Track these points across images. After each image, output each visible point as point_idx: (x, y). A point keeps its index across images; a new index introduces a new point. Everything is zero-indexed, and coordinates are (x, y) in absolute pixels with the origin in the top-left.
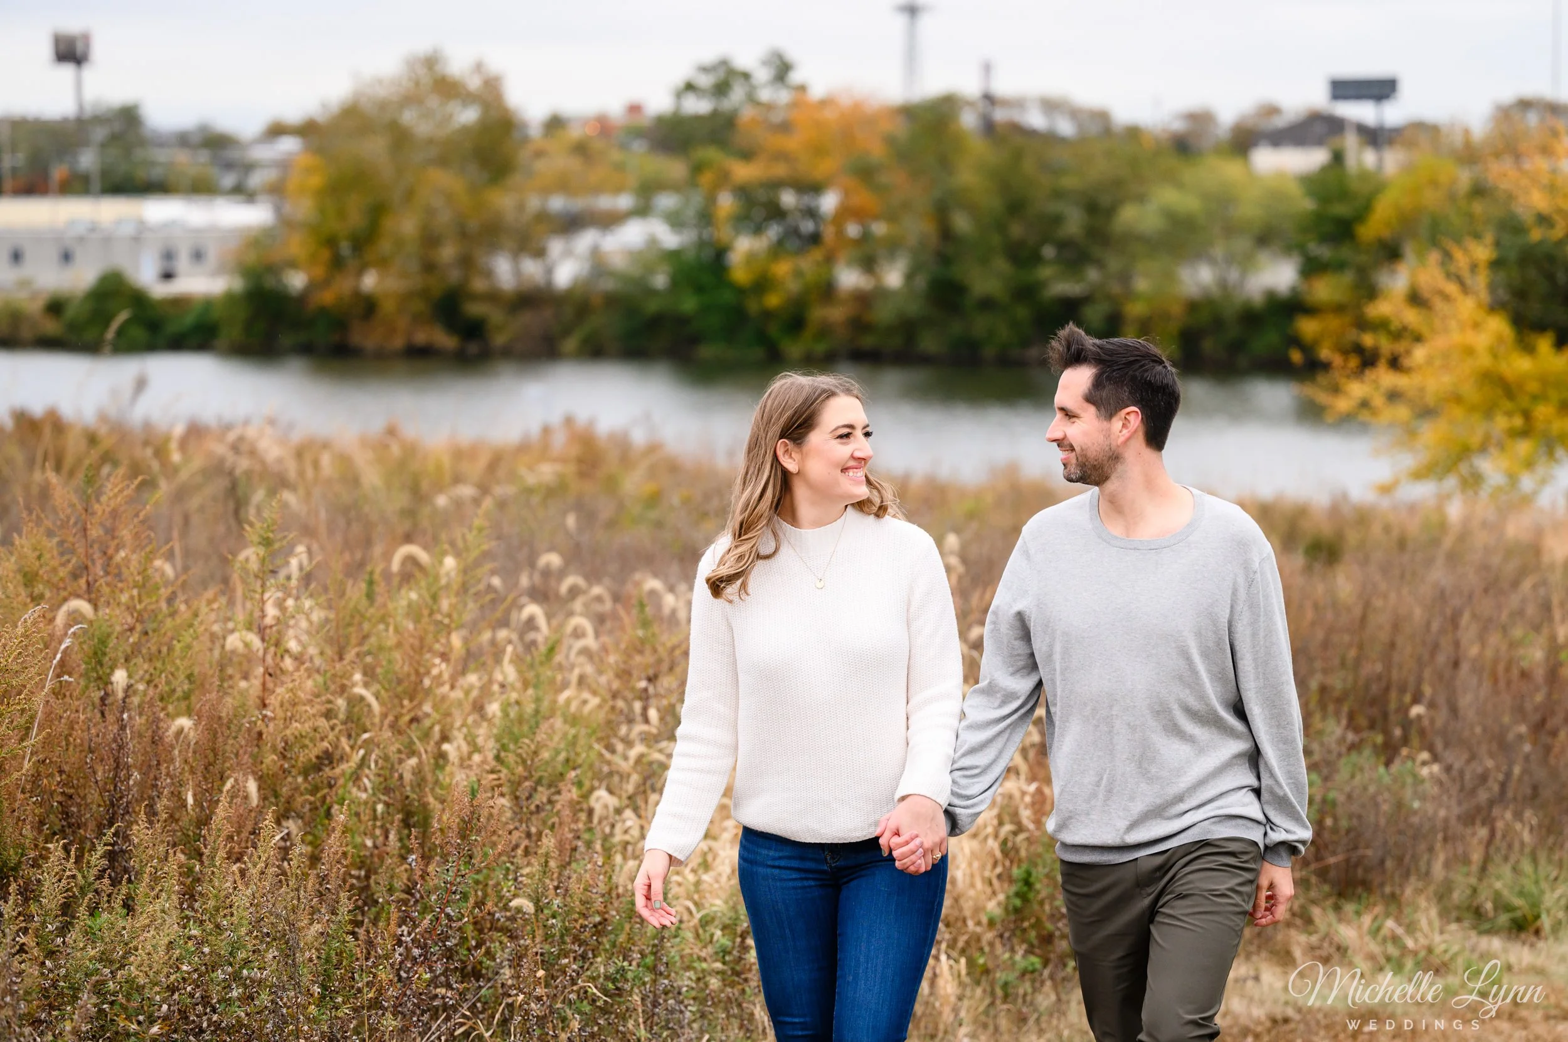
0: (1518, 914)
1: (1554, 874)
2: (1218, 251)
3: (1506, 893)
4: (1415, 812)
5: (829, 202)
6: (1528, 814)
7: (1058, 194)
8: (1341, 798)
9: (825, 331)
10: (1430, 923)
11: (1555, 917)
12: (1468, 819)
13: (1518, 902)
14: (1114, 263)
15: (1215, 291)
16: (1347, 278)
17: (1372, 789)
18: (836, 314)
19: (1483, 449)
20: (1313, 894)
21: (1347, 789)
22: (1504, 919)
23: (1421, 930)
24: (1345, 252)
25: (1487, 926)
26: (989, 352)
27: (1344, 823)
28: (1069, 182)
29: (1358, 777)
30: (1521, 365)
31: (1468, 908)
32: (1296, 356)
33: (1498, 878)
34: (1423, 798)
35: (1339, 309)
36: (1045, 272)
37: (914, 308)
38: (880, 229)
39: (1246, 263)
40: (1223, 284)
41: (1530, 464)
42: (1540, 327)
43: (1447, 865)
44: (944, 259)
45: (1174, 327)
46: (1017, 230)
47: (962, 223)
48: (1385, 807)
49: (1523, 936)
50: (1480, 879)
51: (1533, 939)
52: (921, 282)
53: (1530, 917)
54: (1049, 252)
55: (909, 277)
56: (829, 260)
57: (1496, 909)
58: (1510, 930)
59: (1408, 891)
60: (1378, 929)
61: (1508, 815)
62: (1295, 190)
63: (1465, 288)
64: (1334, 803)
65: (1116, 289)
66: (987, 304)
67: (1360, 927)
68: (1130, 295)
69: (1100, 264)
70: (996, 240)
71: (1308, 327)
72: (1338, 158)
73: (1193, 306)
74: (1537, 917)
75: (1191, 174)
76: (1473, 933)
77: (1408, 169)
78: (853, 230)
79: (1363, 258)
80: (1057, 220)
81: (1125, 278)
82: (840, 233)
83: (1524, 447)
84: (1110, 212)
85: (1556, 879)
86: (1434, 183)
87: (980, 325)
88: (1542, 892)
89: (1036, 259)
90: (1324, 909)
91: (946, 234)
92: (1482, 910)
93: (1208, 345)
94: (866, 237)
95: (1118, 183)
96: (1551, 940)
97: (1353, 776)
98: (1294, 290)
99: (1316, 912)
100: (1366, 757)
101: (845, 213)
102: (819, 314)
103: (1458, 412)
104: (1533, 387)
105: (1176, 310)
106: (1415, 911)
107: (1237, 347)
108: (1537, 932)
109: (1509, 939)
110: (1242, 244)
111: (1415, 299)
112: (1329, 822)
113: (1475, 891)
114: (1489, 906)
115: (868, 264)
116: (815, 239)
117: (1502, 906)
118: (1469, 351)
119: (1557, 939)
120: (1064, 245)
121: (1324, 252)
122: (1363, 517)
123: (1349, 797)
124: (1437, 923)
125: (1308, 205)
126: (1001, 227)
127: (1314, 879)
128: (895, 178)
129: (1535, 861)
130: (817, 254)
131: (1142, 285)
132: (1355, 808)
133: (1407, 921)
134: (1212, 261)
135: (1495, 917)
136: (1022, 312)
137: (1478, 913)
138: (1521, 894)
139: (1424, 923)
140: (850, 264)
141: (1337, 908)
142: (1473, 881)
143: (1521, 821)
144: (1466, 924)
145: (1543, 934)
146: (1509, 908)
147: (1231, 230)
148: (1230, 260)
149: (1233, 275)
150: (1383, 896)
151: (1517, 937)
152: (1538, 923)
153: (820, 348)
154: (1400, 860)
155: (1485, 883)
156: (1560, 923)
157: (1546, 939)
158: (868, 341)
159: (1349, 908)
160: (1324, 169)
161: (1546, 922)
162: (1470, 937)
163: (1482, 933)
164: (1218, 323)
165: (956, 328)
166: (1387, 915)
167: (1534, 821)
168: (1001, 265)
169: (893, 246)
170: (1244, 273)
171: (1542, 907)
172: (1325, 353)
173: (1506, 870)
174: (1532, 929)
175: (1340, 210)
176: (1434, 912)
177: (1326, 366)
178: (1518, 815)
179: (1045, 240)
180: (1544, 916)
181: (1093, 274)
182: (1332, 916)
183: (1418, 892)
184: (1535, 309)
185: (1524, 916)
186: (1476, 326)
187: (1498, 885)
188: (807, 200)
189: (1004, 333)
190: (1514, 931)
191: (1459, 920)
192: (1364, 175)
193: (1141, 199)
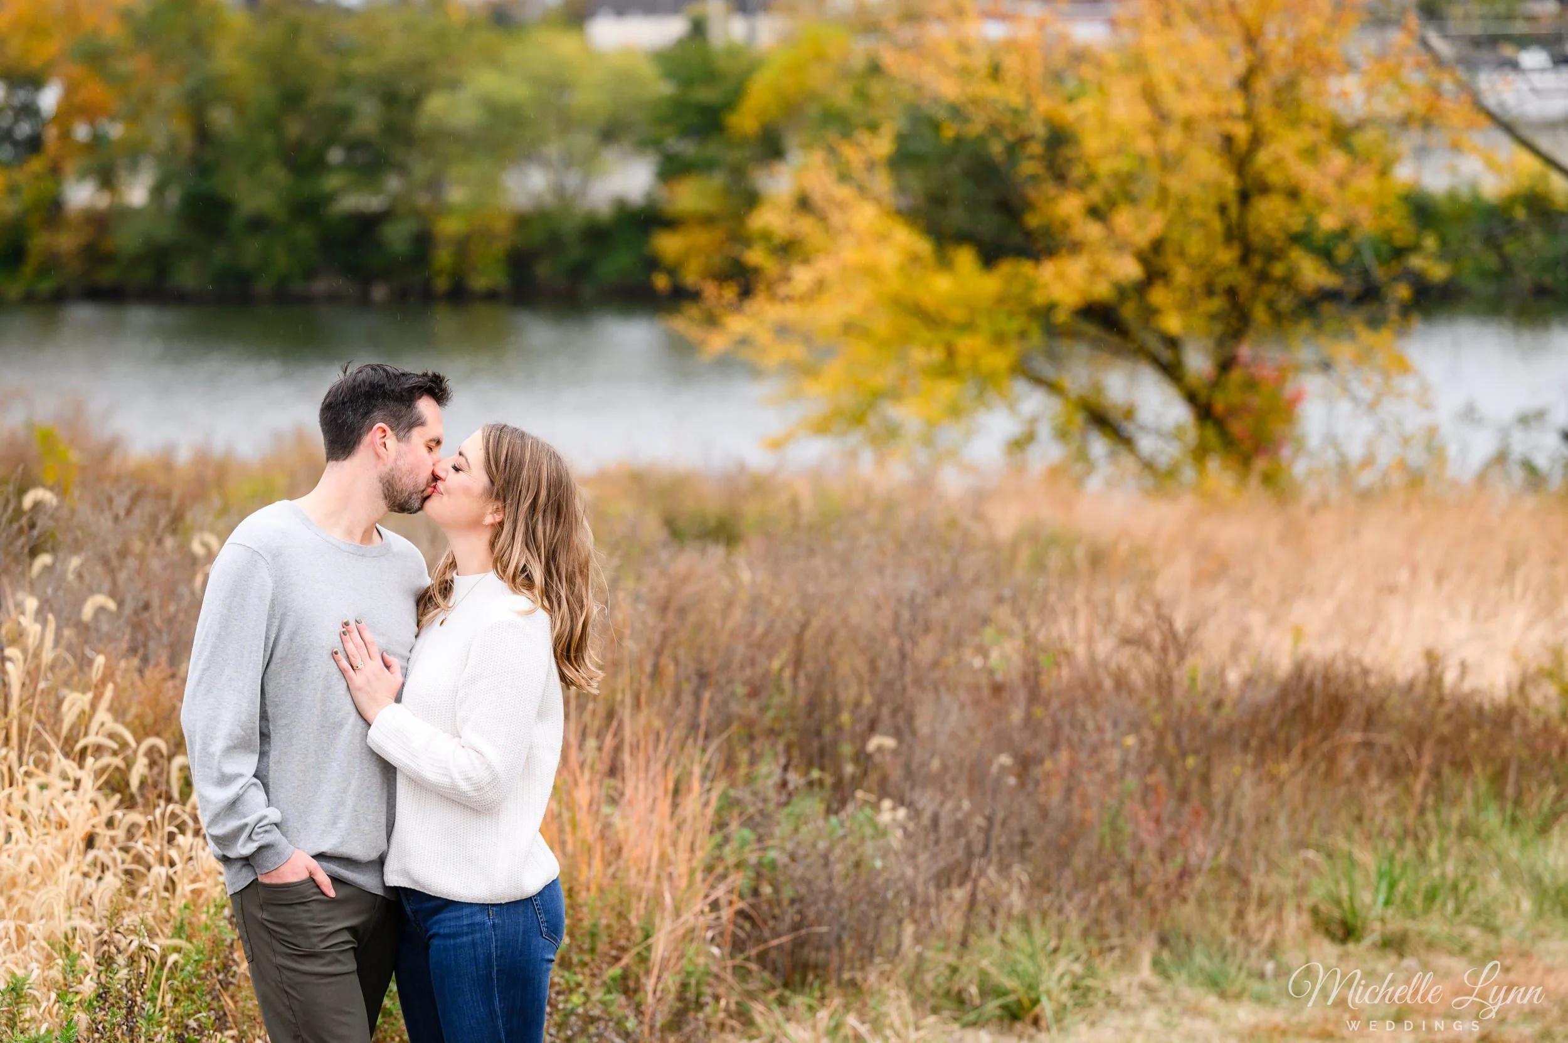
0: (1011, 998)
1: (1053, 944)
2: (553, 150)
3: (993, 971)
4: (878, 873)
5: (49, 99)
6: (1016, 869)
7: (345, 81)
8: (783, 859)
9: (51, 263)
10: (902, 1016)
11: (1058, 1002)
12: (944, 879)
13: (1009, 983)
14: (421, 169)
15: (549, 200)
16: (717, 180)
17: (822, 845)
18: (66, 242)
19: (895, 394)
20: (754, 985)
21: (789, 846)
22: (992, 1006)
23: (891, 1026)
24: (713, 149)
25: (972, 1016)
26: (263, 285)
27: (787, 893)
28: (358, 65)
29: (804, 829)
30: (941, 285)
31: (947, 993)
32: (661, 282)
33: (983, 953)
34: (885, 853)
35: (707, 220)
36: (333, 182)
37: (165, 232)
38: (116, 131)
39: (587, 164)
40: (560, 191)
41: (955, 411)
42: (962, 238)
43: (918, 939)
44: (202, 168)
45: (499, 248)
46: (294, 129)
47: (221, 118)
48: (839, 868)
49: (1018, 1026)
50: (960, 957)
51: (1032, 1030)
52: (174, 197)
53: (1026, 1002)
54: (336, 155)
55: (158, 191)
56: (55, 171)
57: (983, 993)
58: (1001, 1019)
59: (873, 978)
60: (837, 1027)
61: (992, 872)
62: (648, 71)
63: (862, 191)
64: (773, 865)
65: (423, 200)
66: (258, 224)
67: (814, 1027)
68: (443, 210)
69: (402, 169)
70: (268, 141)
71: (668, 244)
72: (698, 29)
73: (522, 221)
74: (1035, 1002)
75: (513, 52)
76: (956, 1026)
77: (788, 40)
78: (82, 132)
79: (735, 156)
80: (345, 114)
81: (434, 185)
82: (65, 135)
83: (947, 389)
84: (414, 102)
85: (1056, 950)
86: (821, 58)
87: (251, 251)
88: (1040, 969)
89: (317, 165)
90: (767, 1005)
91: (203, 134)
92: (965, 996)
93: (543, 270)
94: (98, 142)
95: (422, 65)
96: (1054, 1030)
97: (796, 830)
98: (648, 195)
99: (757, 1009)
100: (812, 805)
101: (69, 111)
102: (40, 242)
103: (863, 350)
104: (957, 315)
105: (501, 225)
106: (882, 1002)
107: (580, 271)
108: (1036, 1022)
109: (1001, 1032)
110: (584, 140)
111: (804, 204)
112: (767, 890)
113: (954, 970)
114: (974, 990)
115: (107, 179)
116: (34, 144)
117: (989, 990)
118: (871, 272)
119: (1061, 1030)
120: (354, 146)
121: (687, 148)
122: (761, 486)
123: (793, 858)
124: (910, 1016)
125: (665, 89)
126: (273, 124)
127: (753, 966)
128: (136, 64)
129: (1027, 929)
130: (36, 165)
131: (456, 195)
132: (799, 871)
133: (873, 1014)
134: (545, 163)
135: (982, 1005)
136: (304, 234)
137: (960, 1000)
138: (1013, 972)
139: (894, 1018)
140: (83, 175)
141: (782, 1002)
142: (951, 958)
143: (1008, 878)
144: (946, 1014)
145: (1043, 1023)
146: (999, 992)
147: (567, 123)
148: (568, 162)
149: (572, 180)
150: (840, 984)
151: (1011, 1028)
152: (1037, 1009)
153: (45, 286)
154: (860, 937)
155: (967, 959)
156: (1064, 1007)
157: (1048, 1029)
158: (107, 276)
159: (799, 1001)
160: (681, 43)
161: (1047, 1008)
162: (951, 1033)
163: (966, 1026)
164: (554, 242)
165: (220, 255)
166: (847, 1008)
167: (1025, 878)
168: (277, 173)
169: (134, 153)
170: (587, 177)
171: (1042, 988)
172: (691, 277)
173: (994, 942)
174: (1029, 1019)
175: (705, 95)
176: (906, 1002)
177: (694, 296)
178: (1004, 869)
179: (331, 141)
180: (1044, 999)
181: (393, 183)
182: (778, 1014)
183: (885, 976)
184: (957, 217)
185: (1019, 1002)
186: (883, 238)
187: (985, 963)
188: (21, 96)
189: (282, 261)
190: (1007, 1022)
191: (935, 1010)
192: (733, 52)
193: (454, 85)
